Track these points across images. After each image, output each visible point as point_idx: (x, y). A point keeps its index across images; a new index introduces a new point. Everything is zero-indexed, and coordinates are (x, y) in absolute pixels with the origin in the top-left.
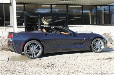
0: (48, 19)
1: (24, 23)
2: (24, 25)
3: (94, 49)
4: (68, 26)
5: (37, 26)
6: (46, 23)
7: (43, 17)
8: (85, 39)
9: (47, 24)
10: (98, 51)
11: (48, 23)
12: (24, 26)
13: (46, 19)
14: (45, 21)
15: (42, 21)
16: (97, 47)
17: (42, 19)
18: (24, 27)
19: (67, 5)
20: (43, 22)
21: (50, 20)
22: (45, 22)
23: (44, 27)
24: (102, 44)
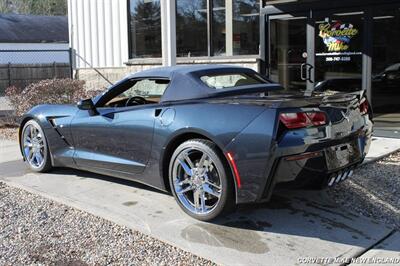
6: (334, 45)
7: (327, 20)
11: (345, 44)
13: (338, 28)
14: (334, 36)
15: (321, 35)
17: (322, 27)
20: (325, 42)
21: (350, 31)
23: (328, 59)
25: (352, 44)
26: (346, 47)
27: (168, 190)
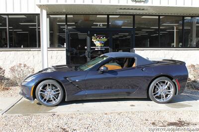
0: (103, 38)
1: (65, 44)
2: (65, 46)
4: (134, 49)
5: (86, 47)
6: (98, 44)
7: (95, 35)
12: (64, 48)
13: (100, 38)
15: (93, 40)
17: (93, 37)
19: (134, 15)
20: (95, 43)
21: (105, 39)
22: (97, 42)
23: (96, 49)
25: (105, 44)
26: (103, 45)
27: (148, 99)
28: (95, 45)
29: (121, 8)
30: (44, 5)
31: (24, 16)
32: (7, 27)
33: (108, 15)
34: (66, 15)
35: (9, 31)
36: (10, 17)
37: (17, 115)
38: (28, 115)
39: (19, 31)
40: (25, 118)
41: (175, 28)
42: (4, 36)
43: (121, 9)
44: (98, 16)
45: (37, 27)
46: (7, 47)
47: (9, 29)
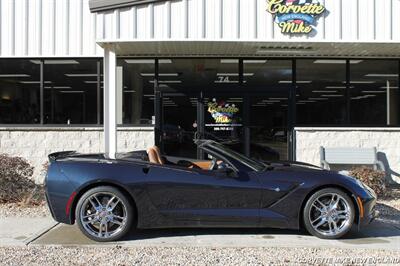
0: (231, 105)
1: (154, 117)
2: (154, 122)
3: (315, 224)
4: (296, 128)
5: (195, 125)
6: (221, 119)
7: (214, 100)
8: (278, 190)
9: (226, 120)
10: (331, 233)
11: (229, 118)
12: (152, 126)
13: (223, 107)
14: (221, 112)
15: (209, 110)
16: (324, 219)
17: (210, 104)
18: (153, 128)
20: (213, 116)
21: (233, 109)
22: (218, 114)
23: (216, 129)
24: (348, 209)
26: (230, 121)
28: (213, 121)
29: (264, 46)
30: (111, 43)
31: (74, 62)
32: (41, 82)
33: (241, 59)
34: (157, 59)
35: (45, 90)
36: (46, 62)
37: (53, 246)
38: (72, 247)
39: (65, 89)
40: (67, 251)
41: (388, 83)
42: (33, 100)
43: (263, 48)
44: (222, 61)
45: (98, 82)
46: (38, 122)
47: (45, 85)
